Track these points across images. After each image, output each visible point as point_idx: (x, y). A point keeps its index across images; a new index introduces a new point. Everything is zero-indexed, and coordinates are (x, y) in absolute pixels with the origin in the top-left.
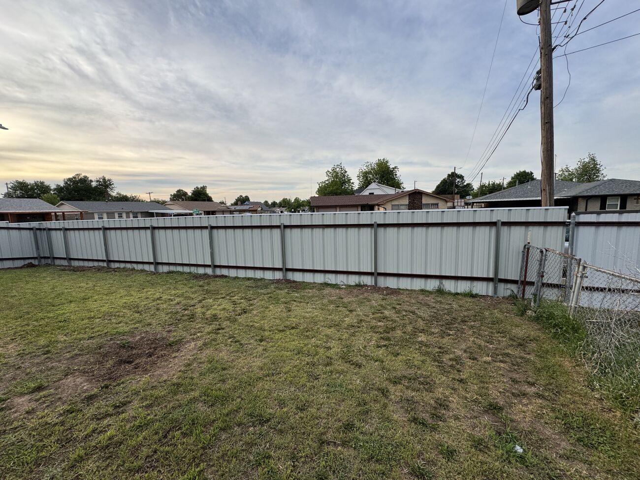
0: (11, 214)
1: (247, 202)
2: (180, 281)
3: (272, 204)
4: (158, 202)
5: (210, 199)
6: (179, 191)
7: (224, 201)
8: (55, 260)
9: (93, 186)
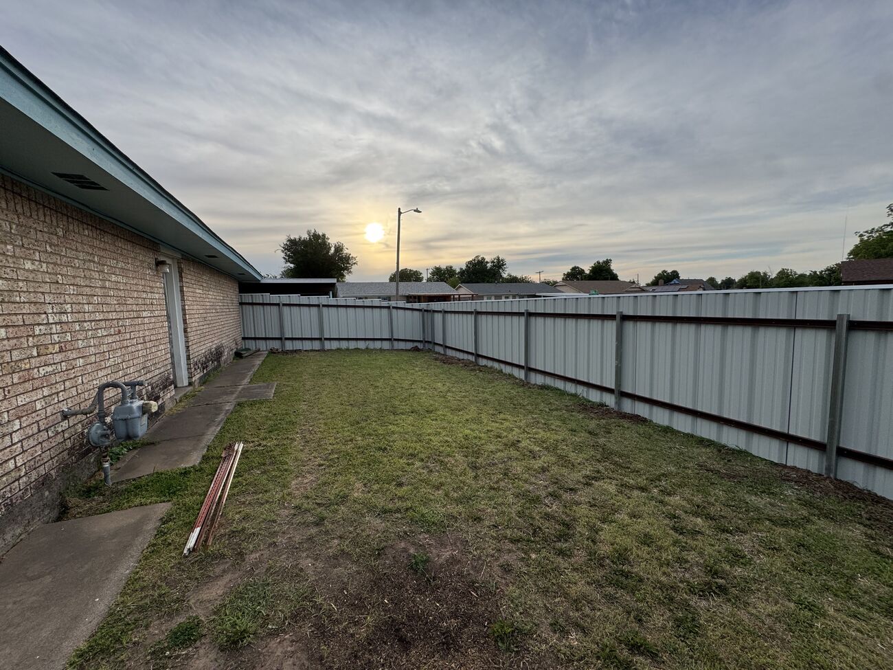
0: (424, 296)
1: (675, 280)
2: (557, 410)
3: (723, 282)
4: (548, 283)
5: (614, 277)
6: (574, 269)
7: (636, 280)
8: (447, 349)
9: (488, 268)
